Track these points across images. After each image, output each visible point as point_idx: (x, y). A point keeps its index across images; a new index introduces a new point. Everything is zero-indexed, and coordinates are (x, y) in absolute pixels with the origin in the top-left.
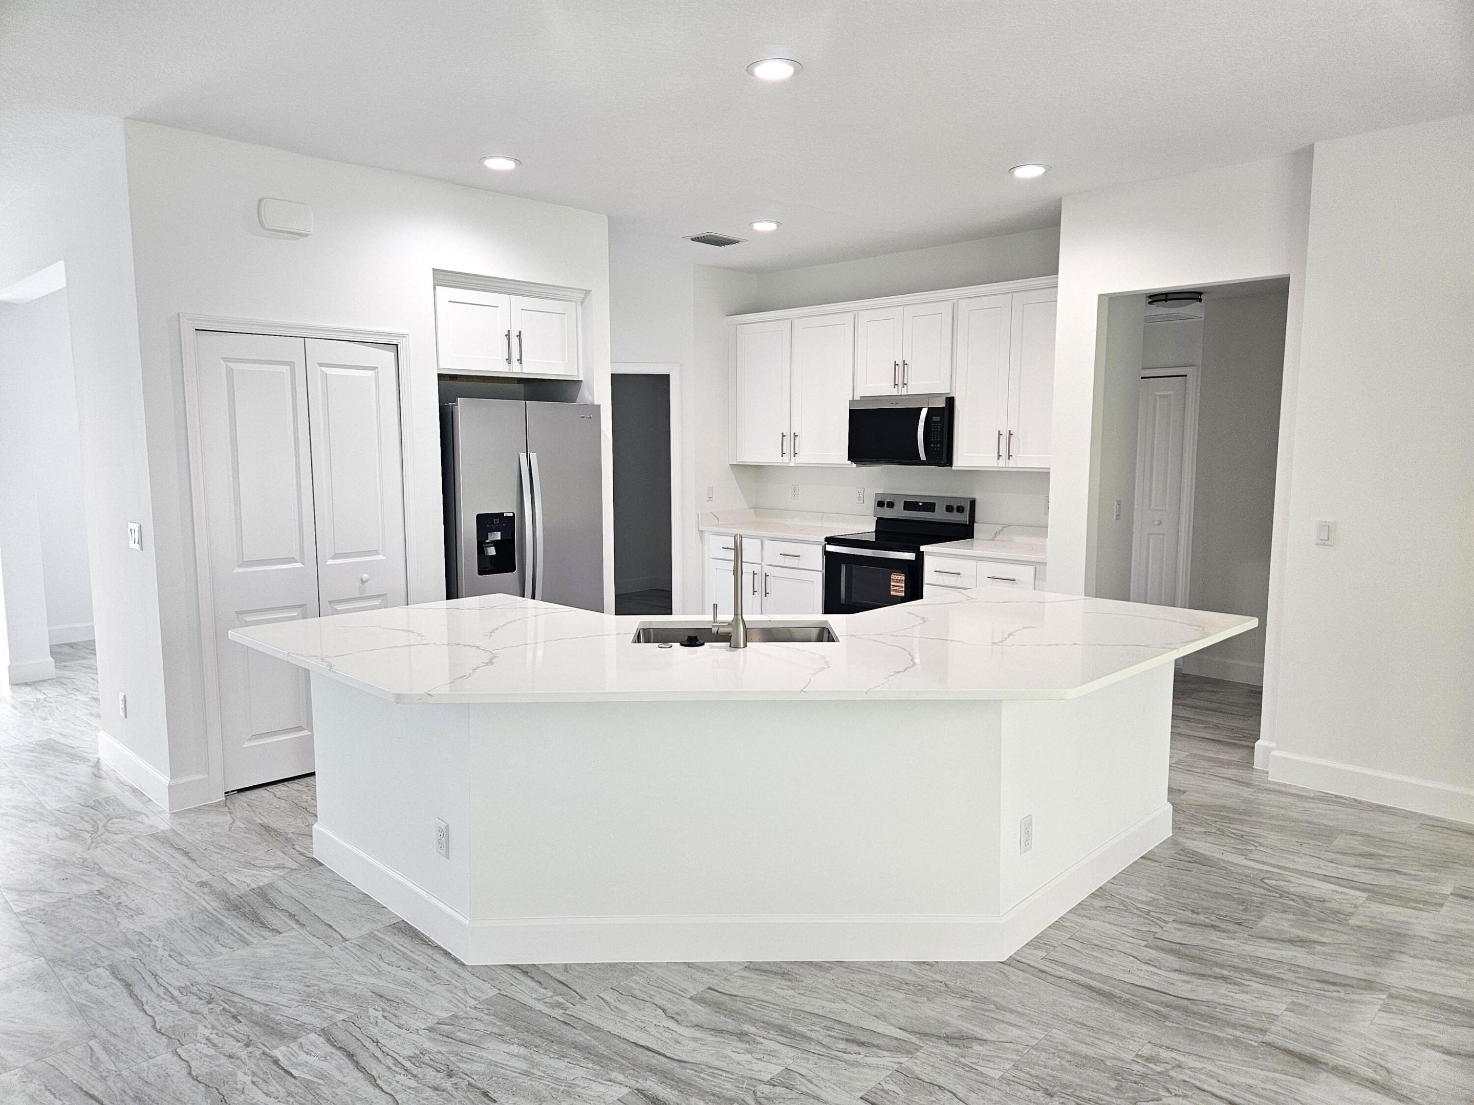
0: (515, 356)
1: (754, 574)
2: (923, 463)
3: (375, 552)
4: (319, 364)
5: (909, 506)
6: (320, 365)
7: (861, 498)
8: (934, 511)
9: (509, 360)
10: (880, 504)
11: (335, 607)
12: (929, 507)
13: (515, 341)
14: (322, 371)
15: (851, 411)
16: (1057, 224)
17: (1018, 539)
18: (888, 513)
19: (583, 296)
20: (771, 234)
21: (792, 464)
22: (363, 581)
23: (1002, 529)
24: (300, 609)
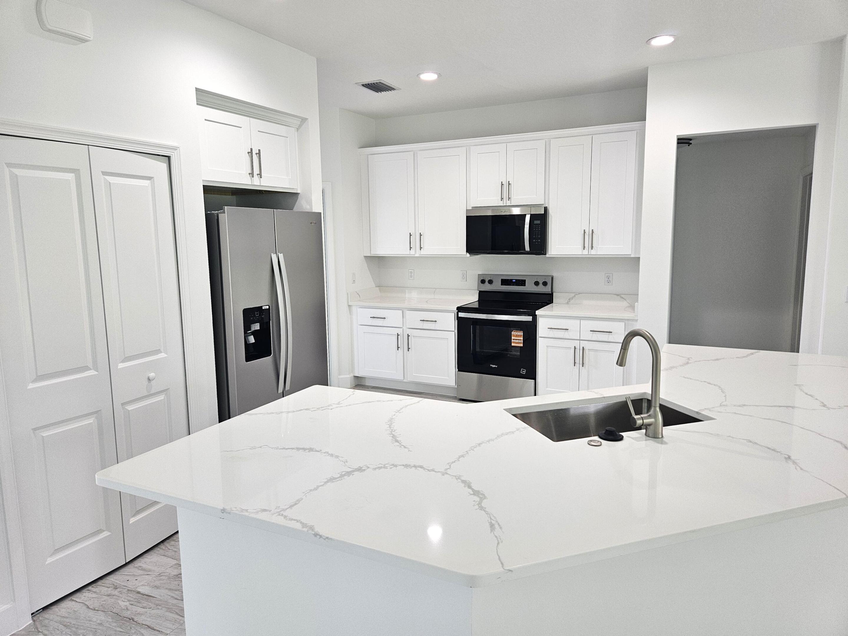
0: (256, 171)
1: (398, 335)
2: (528, 253)
3: (158, 352)
4: (102, 172)
5: (505, 282)
6: (104, 173)
7: (464, 277)
8: (525, 285)
9: (252, 174)
10: (483, 282)
11: (126, 407)
12: (522, 283)
13: (255, 158)
14: (105, 179)
15: (467, 217)
16: (646, 86)
17: (586, 302)
18: (487, 287)
19: (299, 123)
20: (433, 83)
21: (417, 255)
22: (149, 379)
23: (575, 296)
24: (95, 415)
